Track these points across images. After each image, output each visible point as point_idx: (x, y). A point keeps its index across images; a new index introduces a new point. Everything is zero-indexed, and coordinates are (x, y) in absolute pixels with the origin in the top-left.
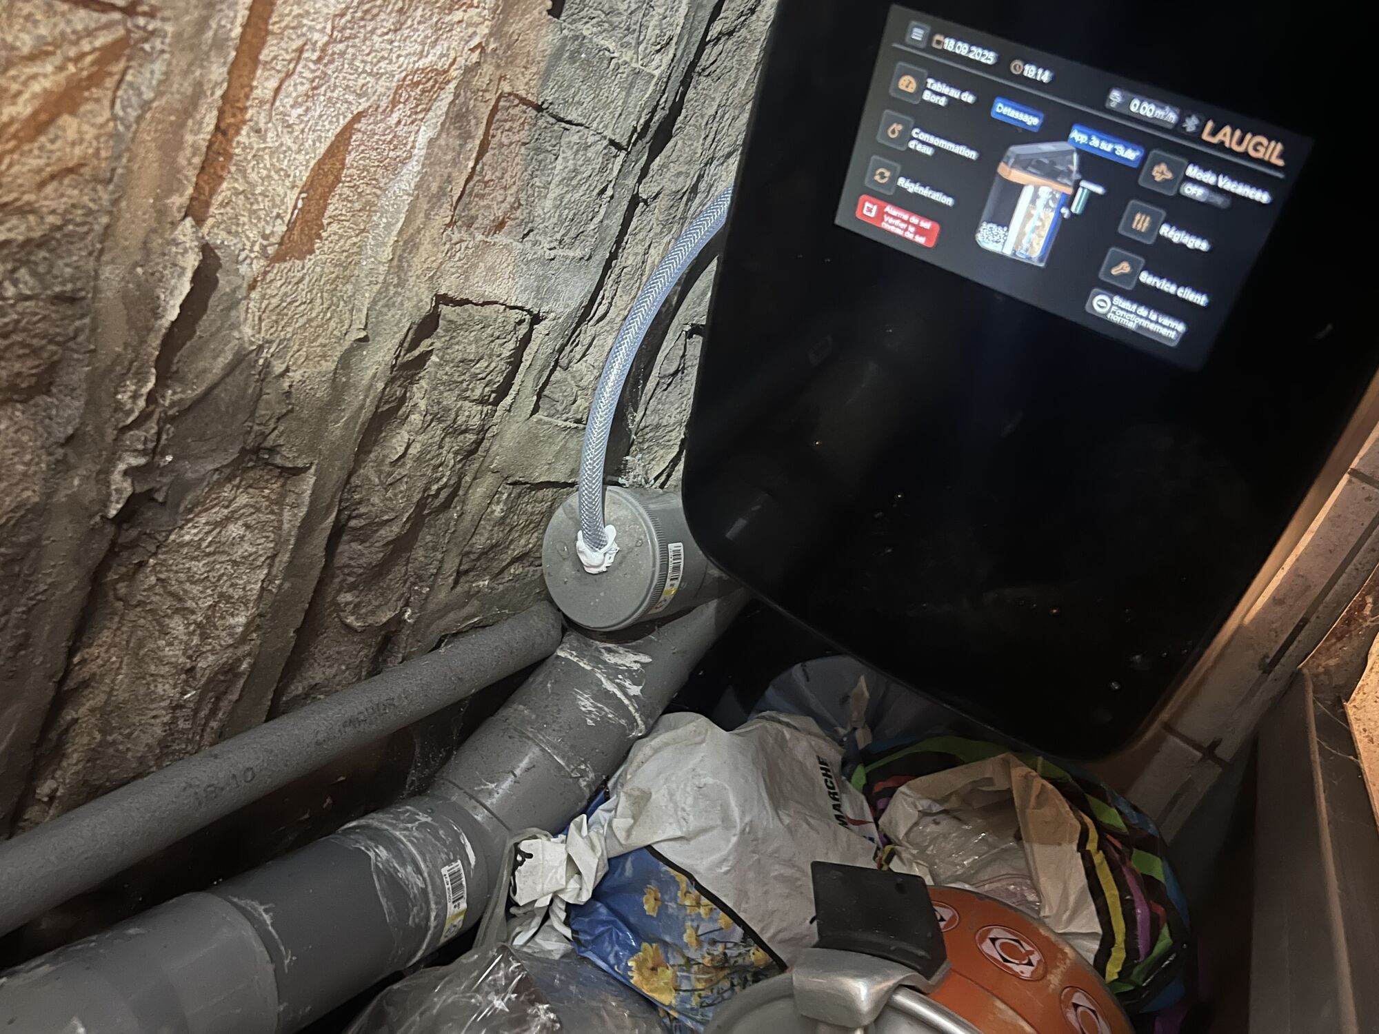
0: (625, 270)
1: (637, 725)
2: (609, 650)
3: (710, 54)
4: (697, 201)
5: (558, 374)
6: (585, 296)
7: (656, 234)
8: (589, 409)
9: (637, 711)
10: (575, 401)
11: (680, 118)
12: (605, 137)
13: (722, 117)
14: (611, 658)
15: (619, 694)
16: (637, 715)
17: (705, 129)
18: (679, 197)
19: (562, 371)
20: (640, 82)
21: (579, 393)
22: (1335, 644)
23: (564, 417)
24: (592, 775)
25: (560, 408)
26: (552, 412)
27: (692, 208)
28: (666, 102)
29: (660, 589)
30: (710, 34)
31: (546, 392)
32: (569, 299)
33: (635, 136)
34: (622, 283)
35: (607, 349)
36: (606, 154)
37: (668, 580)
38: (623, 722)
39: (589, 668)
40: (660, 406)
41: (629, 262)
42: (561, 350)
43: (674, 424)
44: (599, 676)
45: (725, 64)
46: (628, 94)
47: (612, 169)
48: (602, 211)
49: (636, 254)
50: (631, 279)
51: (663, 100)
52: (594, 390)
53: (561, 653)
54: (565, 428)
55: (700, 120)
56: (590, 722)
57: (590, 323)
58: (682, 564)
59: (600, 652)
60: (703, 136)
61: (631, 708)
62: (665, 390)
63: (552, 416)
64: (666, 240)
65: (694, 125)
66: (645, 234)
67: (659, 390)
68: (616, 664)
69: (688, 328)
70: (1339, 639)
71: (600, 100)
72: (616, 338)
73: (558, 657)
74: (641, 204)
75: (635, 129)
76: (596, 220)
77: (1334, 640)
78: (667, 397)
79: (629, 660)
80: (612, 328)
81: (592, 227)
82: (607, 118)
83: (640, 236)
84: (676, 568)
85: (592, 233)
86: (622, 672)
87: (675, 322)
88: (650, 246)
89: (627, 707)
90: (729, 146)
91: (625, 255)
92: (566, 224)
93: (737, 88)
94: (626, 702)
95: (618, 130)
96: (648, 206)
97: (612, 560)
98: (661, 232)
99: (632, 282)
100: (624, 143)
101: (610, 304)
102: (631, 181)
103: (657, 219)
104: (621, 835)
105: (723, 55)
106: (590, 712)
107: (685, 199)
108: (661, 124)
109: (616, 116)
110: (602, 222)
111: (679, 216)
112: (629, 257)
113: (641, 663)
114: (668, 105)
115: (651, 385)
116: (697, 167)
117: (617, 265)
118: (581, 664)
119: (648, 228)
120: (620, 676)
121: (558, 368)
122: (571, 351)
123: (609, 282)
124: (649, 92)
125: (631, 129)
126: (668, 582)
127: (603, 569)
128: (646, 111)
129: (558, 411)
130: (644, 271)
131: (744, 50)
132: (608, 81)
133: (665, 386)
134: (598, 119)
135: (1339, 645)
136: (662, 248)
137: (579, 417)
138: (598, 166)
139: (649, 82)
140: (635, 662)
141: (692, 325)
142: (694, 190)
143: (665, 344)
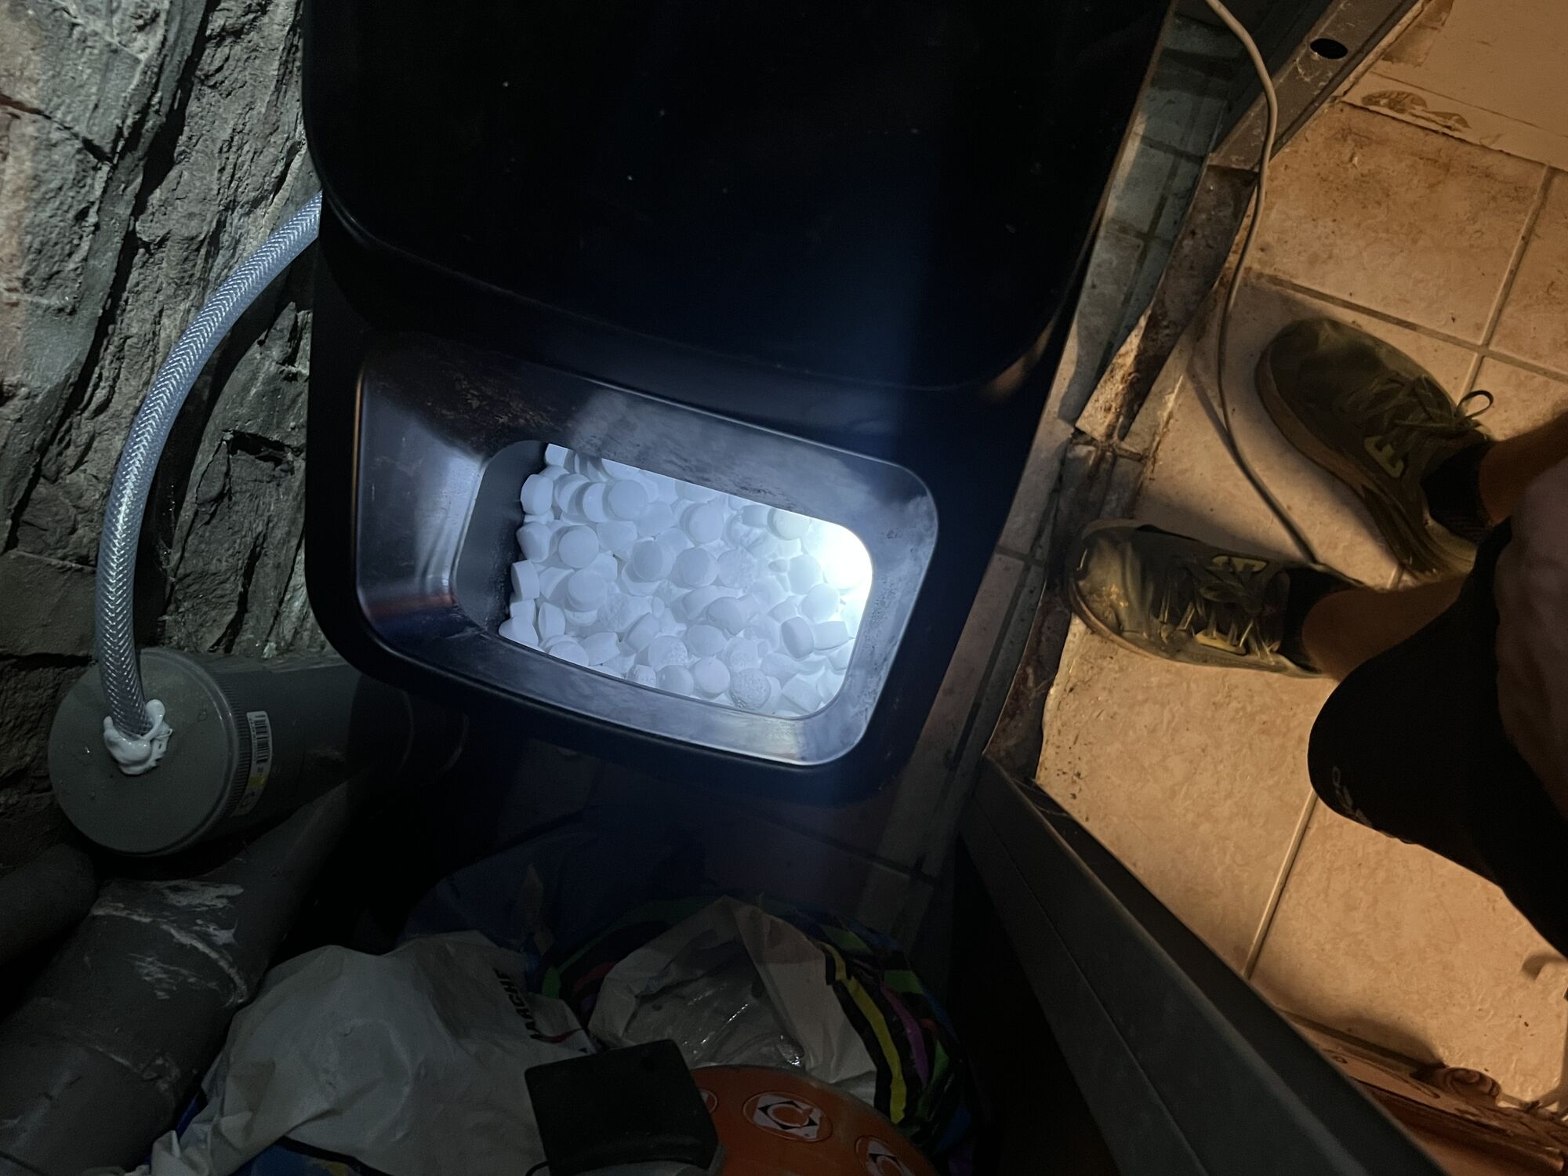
0: (129, 342)
1: (235, 987)
2: (176, 890)
3: (213, 57)
4: (220, 260)
5: (42, 489)
6: (71, 368)
7: (169, 297)
8: (96, 542)
9: (231, 965)
10: (74, 530)
11: (183, 138)
12: (76, 136)
13: (240, 148)
14: (181, 899)
15: (200, 946)
16: (232, 972)
17: (220, 158)
18: (194, 247)
19: (48, 485)
20: (120, 67)
21: (80, 517)
22: (1009, 724)
23: (60, 553)
24: (175, 1072)
25: (52, 540)
26: (41, 546)
27: (215, 269)
28: (160, 103)
29: (243, 777)
30: (210, 27)
31: (26, 517)
32: (48, 368)
33: (121, 144)
34: (126, 360)
35: (115, 455)
36: (80, 161)
37: (254, 762)
38: (213, 985)
39: (147, 920)
40: (203, 546)
41: (134, 330)
42: (43, 449)
43: (226, 572)
44: (165, 927)
45: (235, 75)
46: (105, 79)
47: (92, 186)
48: (85, 246)
49: (144, 321)
50: (138, 354)
51: (155, 100)
52: (103, 514)
53: (99, 912)
54: (64, 570)
55: (211, 146)
56: (161, 994)
57: (86, 414)
58: (270, 739)
59: (162, 894)
60: (218, 168)
61: (222, 963)
62: (208, 523)
63: (40, 553)
64: (183, 306)
65: (203, 152)
66: (152, 295)
67: (198, 524)
68: (190, 906)
69: (229, 436)
70: (1012, 717)
71: (63, 81)
72: (125, 439)
73: (95, 918)
74: (142, 251)
75: (120, 130)
76: (78, 257)
77: (1007, 720)
78: (212, 533)
79: (211, 896)
80: (119, 424)
81: (72, 266)
82: (77, 108)
83: (146, 296)
84: (263, 746)
85: (72, 275)
86: (201, 915)
87: (210, 427)
88: (161, 312)
89: (214, 962)
90: (255, 190)
91: (126, 321)
92: (31, 257)
93: (255, 112)
94: (214, 955)
95: (96, 129)
96: (152, 255)
97: (164, 748)
98: (175, 296)
99: (142, 359)
100: (107, 149)
101: (112, 388)
102: (123, 210)
103: (167, 276)
104: (237, 1139)
105: (231, 62)
106: (159, 980)
107: (203, 251)
108: (157, 135)
109: (91, 106)
110: (85, 260)
111: (198, 275)
112: (134, 322)
113: (228, 897)
114: (164, 109)
115: (186, 514)
116: (215, 209)
117: (117, 331)
118: (136, 918)
119: (156, 286)
120: (199, 922)
121: (42, 480)
122: (60, 454)
123: (107, 357)
124: (135, 82)
125: (115, 130)
126: (254, 766)
127: (151, 763)
128: (133, 108)
129: (48, 545)
130: (156, 346)
131: (257, 62)
132: (72, 55)
133: (207, 517)
134: (63, 108)
135: (1013, 724)
136: (179, 316)
137: (84, 552)
138: (71, 176)
139: (133, 68)
140: (218, 897)
141: (235, 433)
142: (214, 240)
143: (199, 456)
